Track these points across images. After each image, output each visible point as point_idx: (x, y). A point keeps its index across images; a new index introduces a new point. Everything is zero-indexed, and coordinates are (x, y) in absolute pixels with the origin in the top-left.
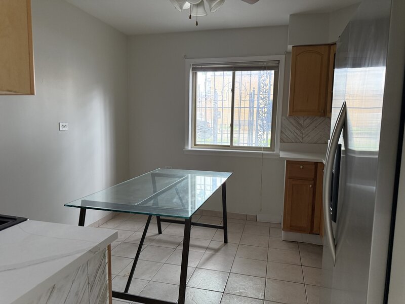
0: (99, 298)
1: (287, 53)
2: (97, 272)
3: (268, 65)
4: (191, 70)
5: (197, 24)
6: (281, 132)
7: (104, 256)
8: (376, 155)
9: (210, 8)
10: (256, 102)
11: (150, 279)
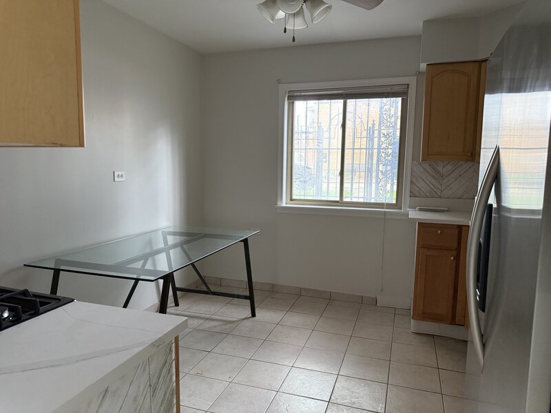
0: (164, 405)
1: (420, 73)
2: (161, 371)
3: (393, 91)
4: (286, 99)
5: (294, 40)
6: (412, 182)
7: (171, 350)
8: (540, 214)
9: (312, 16)
10: (376, 140)
11: (230, 380)
